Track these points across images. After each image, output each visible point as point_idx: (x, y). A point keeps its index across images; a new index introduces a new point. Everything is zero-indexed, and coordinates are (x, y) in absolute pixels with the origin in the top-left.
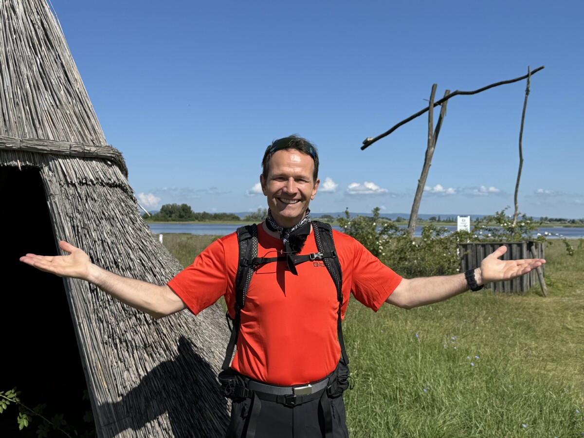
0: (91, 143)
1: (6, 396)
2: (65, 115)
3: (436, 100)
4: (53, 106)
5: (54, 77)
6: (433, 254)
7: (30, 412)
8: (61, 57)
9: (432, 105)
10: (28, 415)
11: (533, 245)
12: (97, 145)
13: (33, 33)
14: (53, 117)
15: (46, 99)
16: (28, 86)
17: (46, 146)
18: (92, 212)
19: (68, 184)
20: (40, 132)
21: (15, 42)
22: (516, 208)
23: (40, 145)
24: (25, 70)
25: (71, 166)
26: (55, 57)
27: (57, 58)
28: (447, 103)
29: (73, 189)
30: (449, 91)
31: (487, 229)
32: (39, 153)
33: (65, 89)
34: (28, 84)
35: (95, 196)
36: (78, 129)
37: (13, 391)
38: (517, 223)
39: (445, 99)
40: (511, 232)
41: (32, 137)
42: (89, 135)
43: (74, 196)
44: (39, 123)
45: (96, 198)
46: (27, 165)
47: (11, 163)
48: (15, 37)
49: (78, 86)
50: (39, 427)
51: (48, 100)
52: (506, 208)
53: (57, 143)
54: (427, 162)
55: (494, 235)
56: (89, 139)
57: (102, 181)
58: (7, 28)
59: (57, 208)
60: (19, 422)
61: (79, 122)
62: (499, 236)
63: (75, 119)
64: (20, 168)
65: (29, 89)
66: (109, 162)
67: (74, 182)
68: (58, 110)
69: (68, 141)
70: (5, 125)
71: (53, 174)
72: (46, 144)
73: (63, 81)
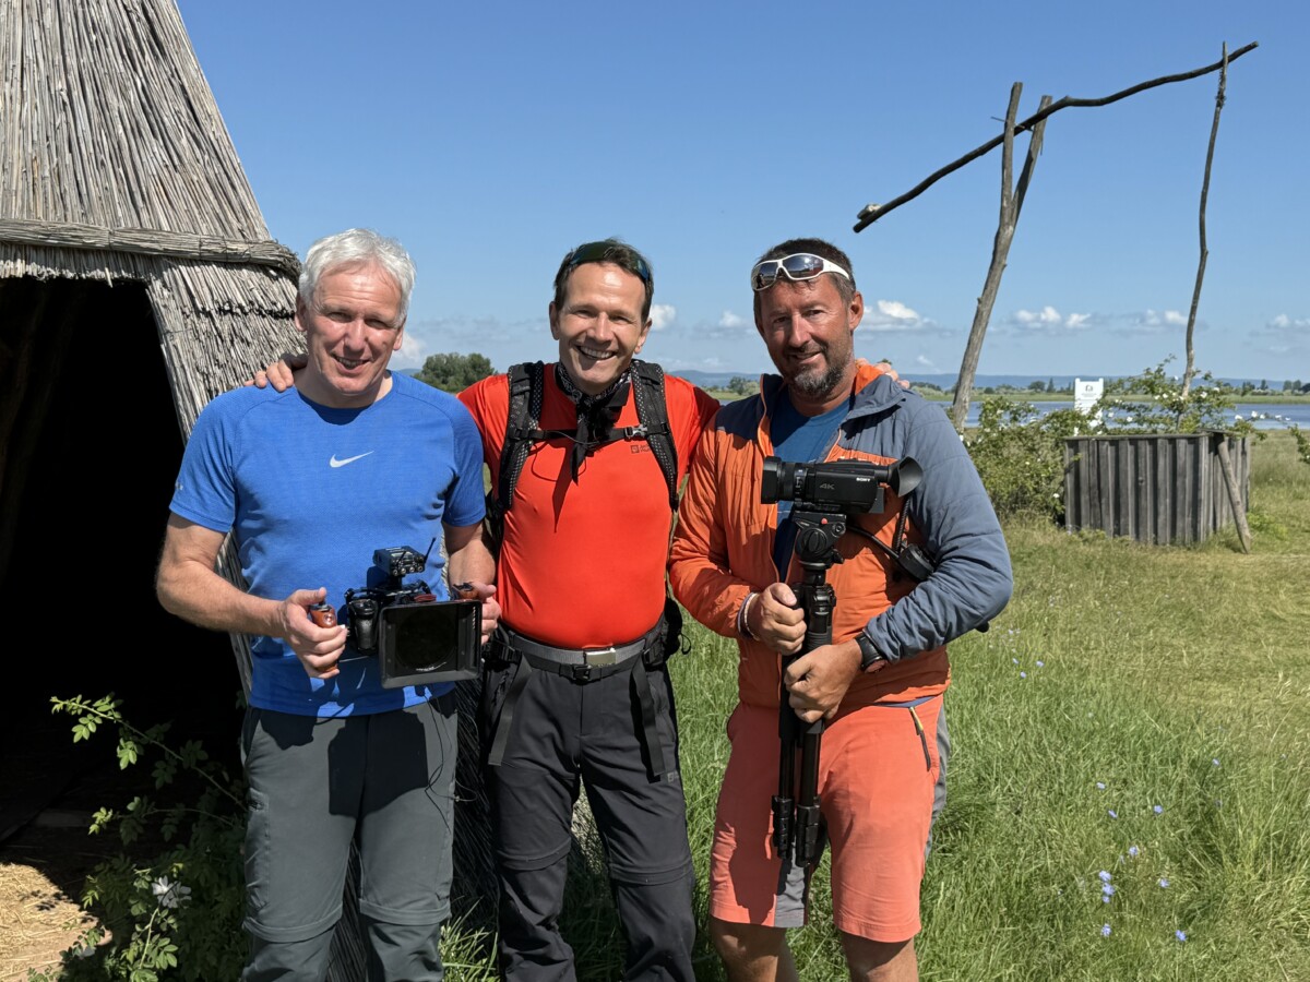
0: (239, 235)
1: (96, 708)
2: (189, 183)
3: (1019, 119)
4: (167, 166)
5: (168, 113)
6: (1005, 462)
7: (140, 737)
8: (181, 74)
9: (1012, 130)
10: (135, 743)
11: (1223, 440)
12: (251, 239)
13: (129, 29)
14: (167, 187)
15: (154, 153)
16: (121, 131)
17: (157, 242)
18: (243, 363)
19: (197, 312)
20: (144, 215)
21: (95, 47)
22: (1190, 360)
23: (146, 241)
24: (116, 100)
25: (202, 279)
26: (170, 73)
27: (173, 76)
28: (1044, 125)
29: (207, 321)
30: (1050, 98)
31: (1124, 407)
32: (144, 256)
33: (189, 135)
34: (120, 126)
35: (247, 335)
36: (213, 209)
37: (108, 699)
38: (1190, 394)
39: (1041, 116)
40: (1177, 413)
41: (130, 226)
42: (234, 222)
43: (208, 334)
44: (143, 199)
45: (250, 339)
46: (123, 277)
47: (94, 273)
48: (94, 37)
49: (214, 129)
50: (157, 764)
51: (158, 156)
52: (1166, 361)
53: (176, 237)
54: (997, 259)
55: (1140, 421)
56: (236, 230)
57: (260, 306)
58: (81, 21)
59: (179, 356)
60: (119, 756)
61: (216, 197)
62: (1151, 422)
63: (209, 191)
64: (110, 283)
65: (123, 135)
66: (272, 272)
67: (208, 309)
68: (177, 175)
69: (196, 233)
70: (81, 202)
71: (171, 294)
72: (156, 238)
73: (185, 119)
